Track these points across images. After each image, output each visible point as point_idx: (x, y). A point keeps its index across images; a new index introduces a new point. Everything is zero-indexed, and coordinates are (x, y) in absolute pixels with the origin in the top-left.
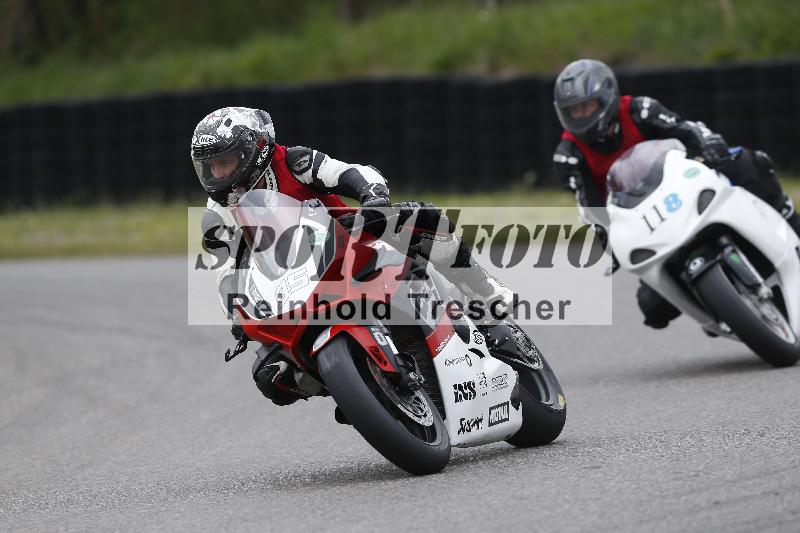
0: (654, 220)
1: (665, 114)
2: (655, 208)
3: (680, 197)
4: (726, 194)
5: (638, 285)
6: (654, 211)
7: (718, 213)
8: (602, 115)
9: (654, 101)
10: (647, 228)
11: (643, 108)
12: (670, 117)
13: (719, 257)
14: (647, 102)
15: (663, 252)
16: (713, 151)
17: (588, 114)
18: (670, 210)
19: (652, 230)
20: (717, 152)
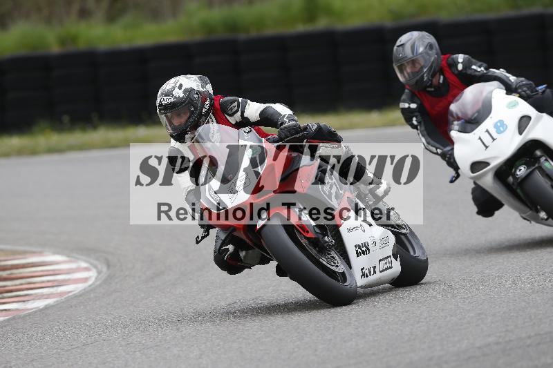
0: (487, 139)
1: (475, 65)
2: (487, 131)
3: (506, 122)
4: (538, 120)
5: (473, 186)
6: (487, 133)
7: (534, 132)
8: (426, 69)
9: (466, 56)
10: (483, 146)
11: (458, 63)
12: (480, 66)
13: (537, 165)
14: (461, 58)
15: (494, 163)
16: (525, 89)
18: (499, 132)
19: (487, 147)
20: (528, 89)
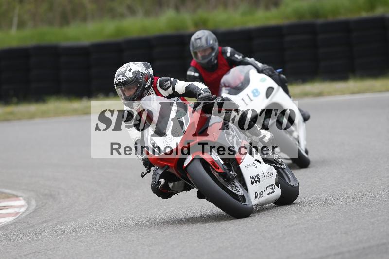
0: (247, 100)
1: (238, 55)
2: (247, 95)
3: (259, 90)
8: (214, 54)
9: (232, 49)
11: (227, 52)
12: (240, 56)
14: (229, 49)
16: (268, 71)
17: (207, 54)
18: (255, 96)
